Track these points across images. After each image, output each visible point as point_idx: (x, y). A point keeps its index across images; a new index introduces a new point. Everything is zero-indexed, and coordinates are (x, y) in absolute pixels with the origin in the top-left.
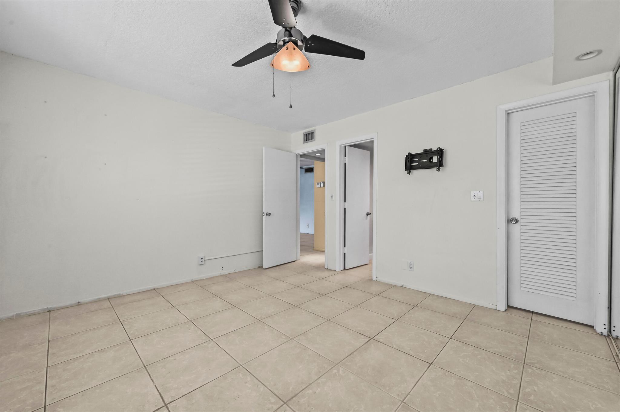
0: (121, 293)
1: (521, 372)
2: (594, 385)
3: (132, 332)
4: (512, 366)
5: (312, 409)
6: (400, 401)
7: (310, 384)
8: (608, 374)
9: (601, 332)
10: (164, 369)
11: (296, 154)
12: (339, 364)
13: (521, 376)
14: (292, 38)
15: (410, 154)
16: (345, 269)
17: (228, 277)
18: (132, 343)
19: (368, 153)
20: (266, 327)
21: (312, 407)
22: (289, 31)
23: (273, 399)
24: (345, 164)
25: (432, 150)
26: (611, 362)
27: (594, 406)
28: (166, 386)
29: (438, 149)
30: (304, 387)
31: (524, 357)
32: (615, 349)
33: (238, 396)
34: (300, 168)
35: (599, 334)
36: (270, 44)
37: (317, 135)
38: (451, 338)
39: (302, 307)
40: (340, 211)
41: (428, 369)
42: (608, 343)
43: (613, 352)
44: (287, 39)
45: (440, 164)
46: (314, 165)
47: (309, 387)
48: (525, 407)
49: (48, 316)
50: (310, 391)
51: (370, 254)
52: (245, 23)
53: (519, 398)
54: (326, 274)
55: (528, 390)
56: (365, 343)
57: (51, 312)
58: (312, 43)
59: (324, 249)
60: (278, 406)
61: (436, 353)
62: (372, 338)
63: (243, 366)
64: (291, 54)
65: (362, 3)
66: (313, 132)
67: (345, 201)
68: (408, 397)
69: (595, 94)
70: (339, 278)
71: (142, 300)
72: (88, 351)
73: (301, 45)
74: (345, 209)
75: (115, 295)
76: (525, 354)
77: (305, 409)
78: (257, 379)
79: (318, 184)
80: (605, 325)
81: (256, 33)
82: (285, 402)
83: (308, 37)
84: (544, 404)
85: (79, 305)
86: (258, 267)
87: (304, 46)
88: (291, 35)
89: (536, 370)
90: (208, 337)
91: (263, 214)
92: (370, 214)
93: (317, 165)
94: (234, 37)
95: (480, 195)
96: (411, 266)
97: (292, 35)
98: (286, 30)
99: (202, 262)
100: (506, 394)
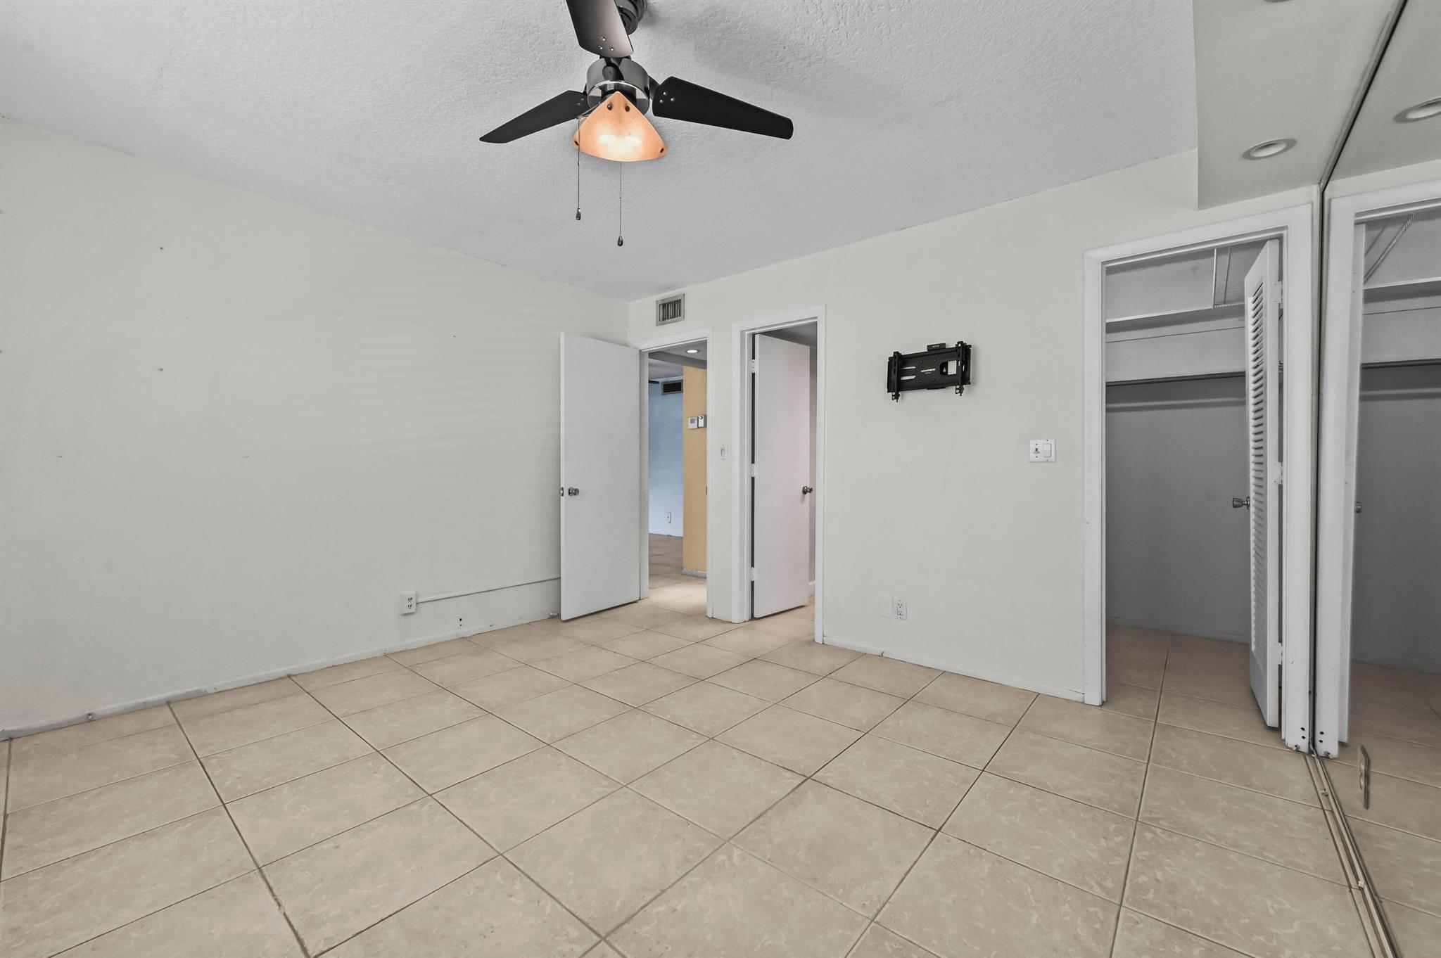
0: (202, 687)
1: (1130, 840)
2: (1279, 860)
3: (227, 784)
4: (1112, 827)
5: (667, 948)
6: (868, 918)
7: (663, 891)
8: (1307, 837)
9: (1296, 746)
10: (307, 872)
11: (640, 351)
12: (732, 841)
13: (1129, 848)
14: (623, 83)
15: (896, 354)
16: (753, 618)
17: (473, 644)
18: (228, 812)
19: (806, 349)
20: (563, 759)
21: (666, 945)
22: (615, 65)
23: (575, 931)
24: (753, 375)
25: (946, 347)
26: (1313, 809)
27: (1275, 906)
28: (312, 913)
29: (960, 345)
30: (648, 899)
31: (1137, 806)
32: (1322, 782)
33: (492, 927)
34: (650, 382)
35: (1291, 749)
36: (570, 95)
37: (688, 307)
38: (983, 771)
39: (652, 709)
40: (742, 485)
41: (930, 842)
42: (1309, 768)
43: (1317, 787)
44: (610, 84)
45: (963, 379)
46: (682, 375)
47: (661, 897)
48: (1135, 916)
49: (6, 752)
50: (662, 908)
51: (810, 583)
52: (511, 40)
53: (1124, 899)
54: (709, 630)
55: (1143, 878)
56: (792, 788)
57: (14, 742)
58: (670, 96)
59: (706, 571)
60: (586, 947)
61: (949, 807)
62: (808, 776)
63: (504, 854)
64: (620, 120)
65: (785, 9)
66: (680, 300)
67: (753, 462)
68: (884, 909)
69: (1284, 232)
70: (738, 639)
71: (255, 704)
72: (109, 838)
73: (645, 100)
74: (753, 479)
75: (188, 693)
76: (1138, 801)
77: (650, 950)
78: (538, 885)
79: (692, 421)
80: (1303, 729)
81: (537, 65)
82: (603, 935)
83: (660, 82)
84: (1175, 908)
85: (90, 721)
86: (548, 616)
87: (651, 101)
88: (619, 76)
89: (1162, 835)
90: (420, 790)
91: (561, 492)
92: (811, 490)
93: (689, 376)
94: (484, 72)
95: (1049, 450)
96: (900, 609)
97: (622, 76)
98: (609, 63)
99: (412, 607)
100: (1097, 890)
